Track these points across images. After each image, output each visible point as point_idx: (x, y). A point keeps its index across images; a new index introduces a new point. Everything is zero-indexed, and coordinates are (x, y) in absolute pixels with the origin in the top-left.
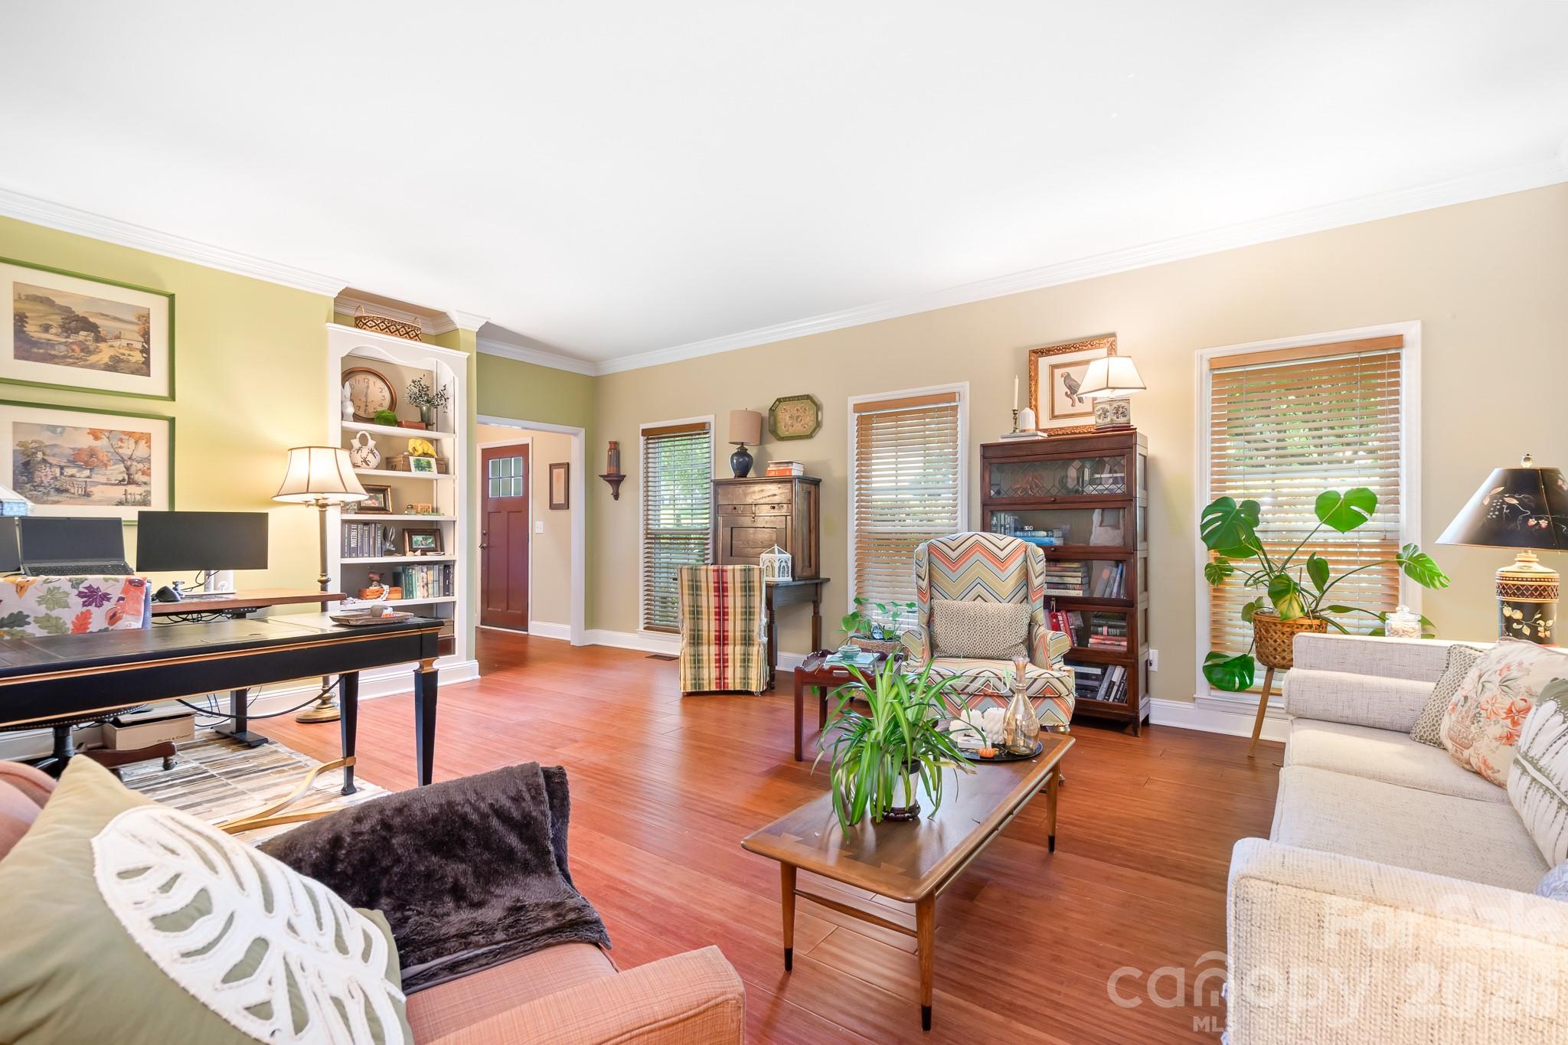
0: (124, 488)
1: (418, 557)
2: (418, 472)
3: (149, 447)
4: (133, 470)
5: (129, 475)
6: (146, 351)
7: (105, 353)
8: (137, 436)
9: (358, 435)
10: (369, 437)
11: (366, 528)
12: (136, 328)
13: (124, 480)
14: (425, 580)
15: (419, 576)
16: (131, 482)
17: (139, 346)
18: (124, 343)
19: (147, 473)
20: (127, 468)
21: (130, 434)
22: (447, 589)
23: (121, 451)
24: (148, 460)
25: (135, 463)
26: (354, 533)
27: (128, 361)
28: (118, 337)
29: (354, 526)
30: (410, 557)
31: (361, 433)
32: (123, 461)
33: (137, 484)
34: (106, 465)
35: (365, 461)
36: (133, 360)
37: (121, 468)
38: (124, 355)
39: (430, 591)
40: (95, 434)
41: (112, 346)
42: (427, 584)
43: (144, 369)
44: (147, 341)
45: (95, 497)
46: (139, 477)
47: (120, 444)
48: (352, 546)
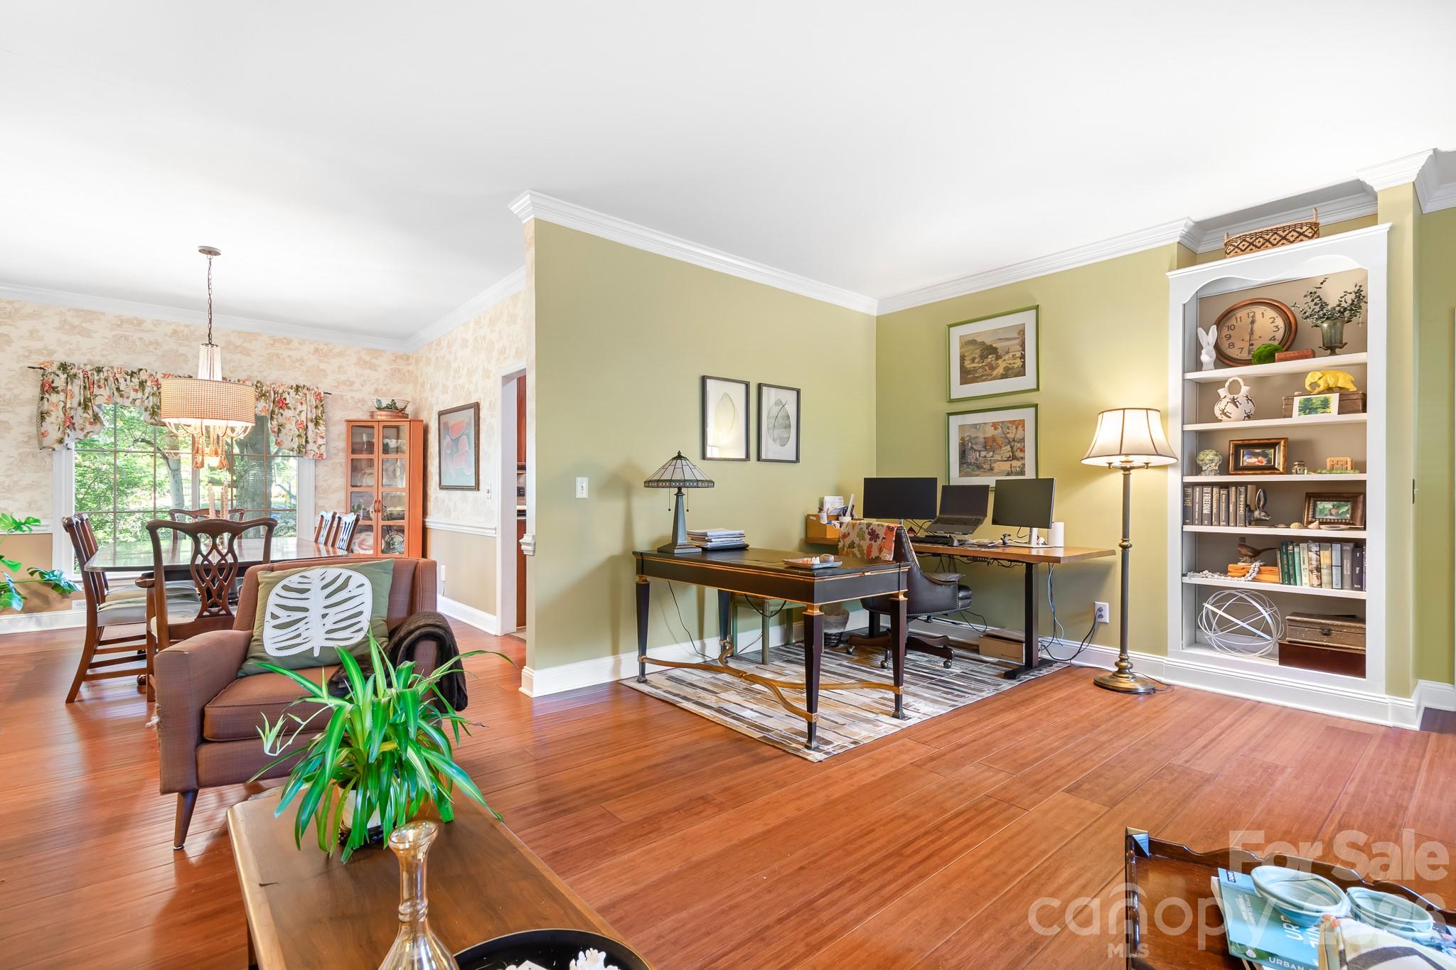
0: (1010, 462)
1: (1313, 531)
2: (1303, 416)
3: (1024, 430)
4: (1015, 448)
5: (1013, 453)
6: (1023, 357)
7: (1002, 365)
8: (1017, 423)
9: (1227, 384)
10: (1242, 383)
11: (1224, 492)
12: (1017, 341)
13: (1010, 457)
14: (1314, 563)
15: (1305, 557)
16: (1014, 458)
17: (1019, 354)
18: (1011, 355)
19: (1022, 450)
20: (1012, 448)
21: (1013, 422)
22: (1359, 581)
23: (1008, 435)
24: (1023, 440)
25: (1016, 444)
26: (1207, 498)
27: (1013, 367)
28: (1008, 353)
29: (1207, 490)
30: (1294, 530)
31: (1231, 380)
32: (1009, 443)
33: (1018, 459)
34: (1001, 447)
35: (1224, 413)
36: (1016, 366)
37: (1008, 448)
38: (1010, 364)
39: (1325, 578)
40: (995, 425)
41: (1005, 360)
42: (1319, 569)
43: (1021, 372)
44: (1024, 350)
45: (995, 471)
46: (1019, 454)
47: (1008, 431)
48: (1205, 512)
